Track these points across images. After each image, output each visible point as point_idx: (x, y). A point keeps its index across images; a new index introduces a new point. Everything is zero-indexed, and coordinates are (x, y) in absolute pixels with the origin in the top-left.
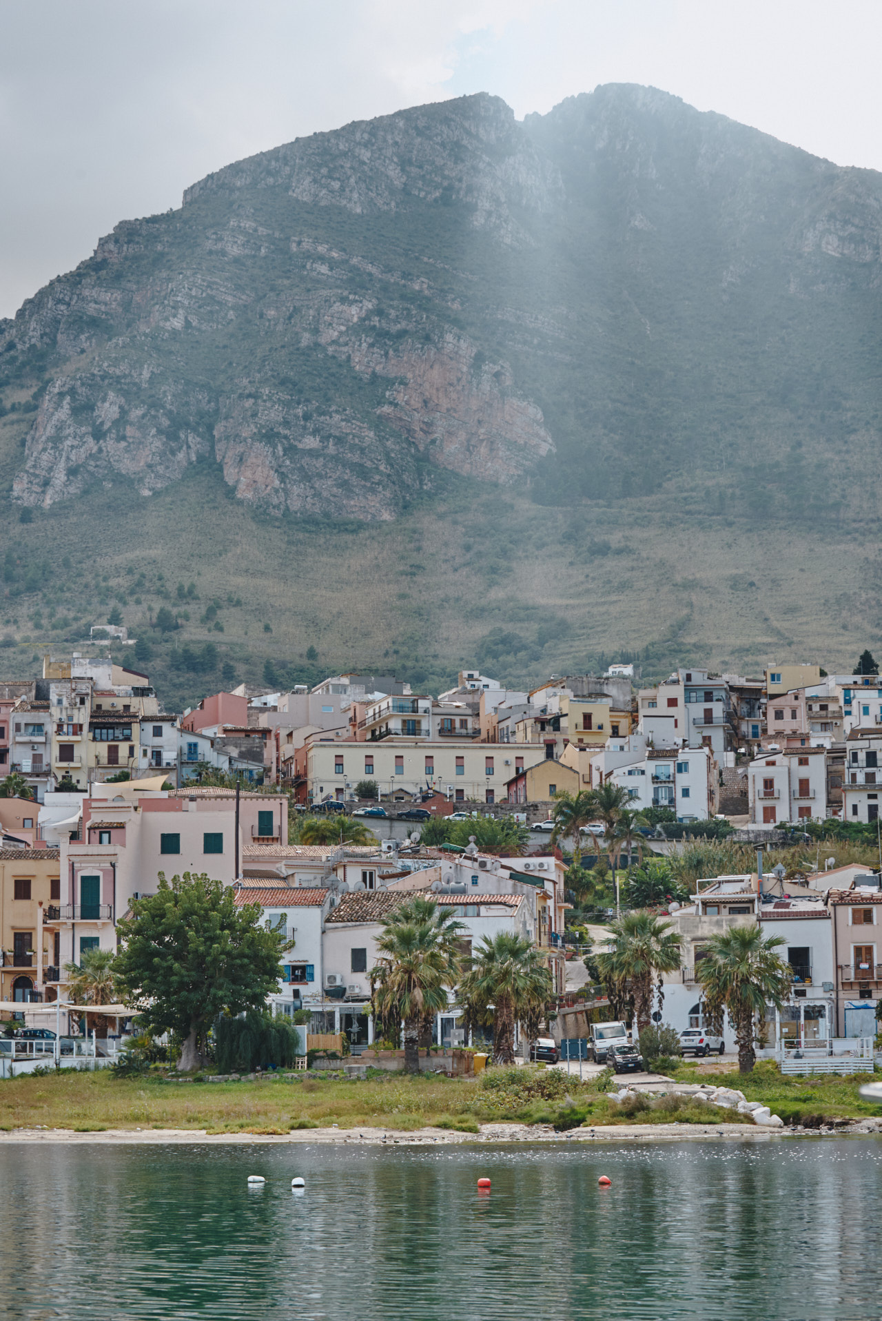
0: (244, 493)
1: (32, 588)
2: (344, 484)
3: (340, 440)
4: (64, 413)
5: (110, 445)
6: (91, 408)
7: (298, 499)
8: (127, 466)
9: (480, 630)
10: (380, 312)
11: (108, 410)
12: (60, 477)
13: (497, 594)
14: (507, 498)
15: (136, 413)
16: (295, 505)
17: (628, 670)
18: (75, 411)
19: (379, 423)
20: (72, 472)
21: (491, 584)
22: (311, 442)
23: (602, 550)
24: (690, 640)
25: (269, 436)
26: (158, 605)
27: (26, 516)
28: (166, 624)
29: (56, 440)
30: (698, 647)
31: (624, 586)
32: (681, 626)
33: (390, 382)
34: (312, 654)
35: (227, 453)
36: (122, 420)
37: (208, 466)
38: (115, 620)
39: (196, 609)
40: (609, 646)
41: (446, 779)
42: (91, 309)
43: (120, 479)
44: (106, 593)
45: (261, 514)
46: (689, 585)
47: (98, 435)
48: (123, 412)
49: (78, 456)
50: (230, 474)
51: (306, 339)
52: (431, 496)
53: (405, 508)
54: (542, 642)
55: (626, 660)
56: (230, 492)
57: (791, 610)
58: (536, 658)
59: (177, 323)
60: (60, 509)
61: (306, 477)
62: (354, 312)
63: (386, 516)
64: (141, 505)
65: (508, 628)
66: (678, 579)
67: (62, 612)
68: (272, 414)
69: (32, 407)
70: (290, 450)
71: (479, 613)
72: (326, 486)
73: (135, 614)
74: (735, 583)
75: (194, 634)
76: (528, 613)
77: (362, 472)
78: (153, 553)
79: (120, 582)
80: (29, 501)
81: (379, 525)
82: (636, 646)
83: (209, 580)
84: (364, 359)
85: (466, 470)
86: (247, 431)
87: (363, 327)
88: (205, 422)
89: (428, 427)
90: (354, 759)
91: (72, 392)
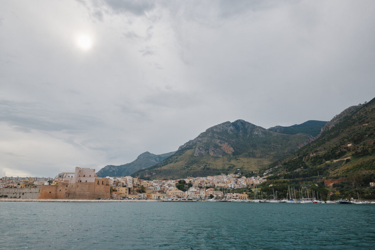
0: (211, 155)
1: (196, 163)
2: (219, 154)
3: (218, 151)
4: (198, 149)
5: (201, 151)
6: (200, 148)
7: (215, 155)
8: (203, 153)
9: (229, 166)
10: (221, 141)
11: (201, 149)
12: (198, 154)
13: (230, 163)
14: (231, 155)
15: (203, 149)
16: (215, 156)
17: (239, 170)
18: (199, 149)
19: (221, 150)
20: (198, 153)
21: (229, 162)
22: (216, 151)
23: (238, 159)
24: (244, 167)
25: (213, 151)
26: (205, 164)
27: (195, 157)
28: (206, 166)
29: (197, 151)
30: (244, 168)
31: (239, 162)
32: (243, 166)
33: (221, 146)
34: (216, 168)
35: (210, 152)
36: (202, 150)
37: (208, 153)
38: (202, 165)
39: (208, 164)
40: (238, 168)
41: (221, 185)
42: (199, 140)
43: (202, 154)
44: (201, 163)
45: (212, 157)
46: (244, 162)
47: (200, 151)
48: (202, 149)
49: (199, 152)
50: (210, 154)
51: (215, 143)
52: (225, 155)
53: (223, 156)
54: (233, 167)
55: (239, 169)
56: (210, 155)
57: (252, 164)
58: (232, 168)
59: (206, 142)
60: (198, 156)
61: (216, 154)
62: (219, 141)
63: (222, 157)
64: (204, 156)
65: (231, 166)
66: (243, 162)
67: (198, 165)
68: (213, 149)
69: (195, 148)
70: (214, 152)
71: (228, 165)
72: (217, 154)
73: (204, 165)
74: (247, 162)
75: (208, 167)
76: (232, 165)
77: (220, 153)
78: (205, 160)
79: (202, 162)
80: (195, 156)
81: (221, 157)
82: (240, 168)
83: (209, 162)
84: (220, 145)
85: (227, 153)
86: (211, 150)
87: (219, 142)
88: (208, 150)
89: (224, 150)
90: (217, 184)
91: (198, 147)
